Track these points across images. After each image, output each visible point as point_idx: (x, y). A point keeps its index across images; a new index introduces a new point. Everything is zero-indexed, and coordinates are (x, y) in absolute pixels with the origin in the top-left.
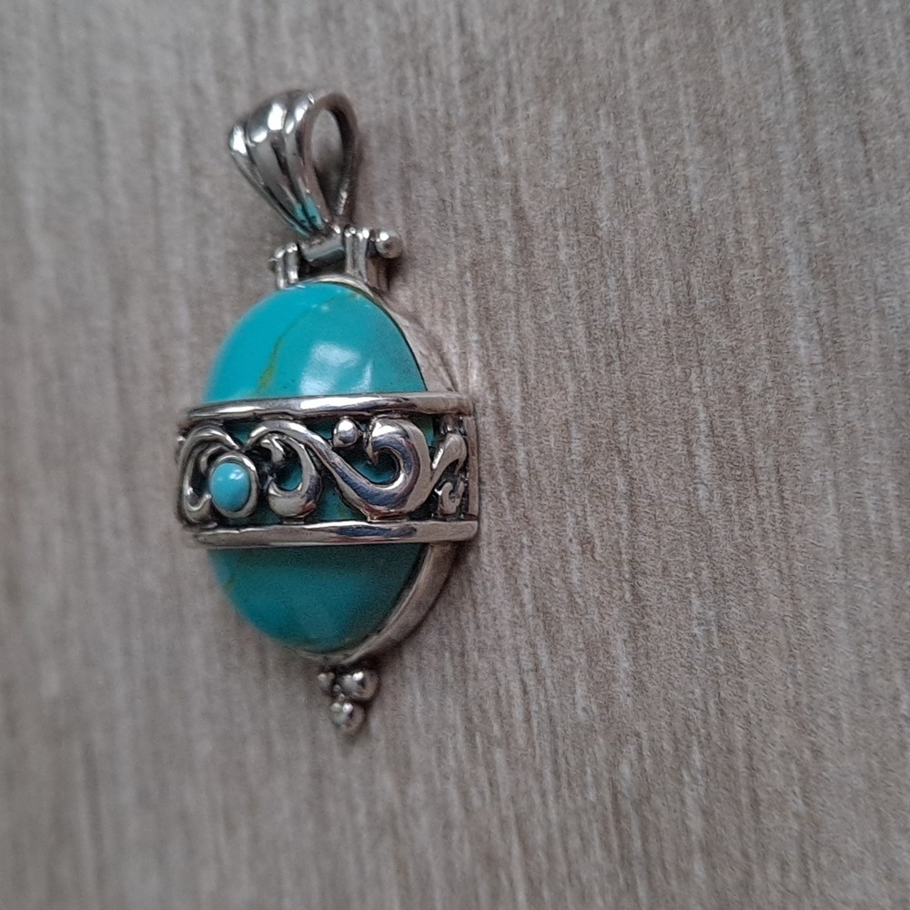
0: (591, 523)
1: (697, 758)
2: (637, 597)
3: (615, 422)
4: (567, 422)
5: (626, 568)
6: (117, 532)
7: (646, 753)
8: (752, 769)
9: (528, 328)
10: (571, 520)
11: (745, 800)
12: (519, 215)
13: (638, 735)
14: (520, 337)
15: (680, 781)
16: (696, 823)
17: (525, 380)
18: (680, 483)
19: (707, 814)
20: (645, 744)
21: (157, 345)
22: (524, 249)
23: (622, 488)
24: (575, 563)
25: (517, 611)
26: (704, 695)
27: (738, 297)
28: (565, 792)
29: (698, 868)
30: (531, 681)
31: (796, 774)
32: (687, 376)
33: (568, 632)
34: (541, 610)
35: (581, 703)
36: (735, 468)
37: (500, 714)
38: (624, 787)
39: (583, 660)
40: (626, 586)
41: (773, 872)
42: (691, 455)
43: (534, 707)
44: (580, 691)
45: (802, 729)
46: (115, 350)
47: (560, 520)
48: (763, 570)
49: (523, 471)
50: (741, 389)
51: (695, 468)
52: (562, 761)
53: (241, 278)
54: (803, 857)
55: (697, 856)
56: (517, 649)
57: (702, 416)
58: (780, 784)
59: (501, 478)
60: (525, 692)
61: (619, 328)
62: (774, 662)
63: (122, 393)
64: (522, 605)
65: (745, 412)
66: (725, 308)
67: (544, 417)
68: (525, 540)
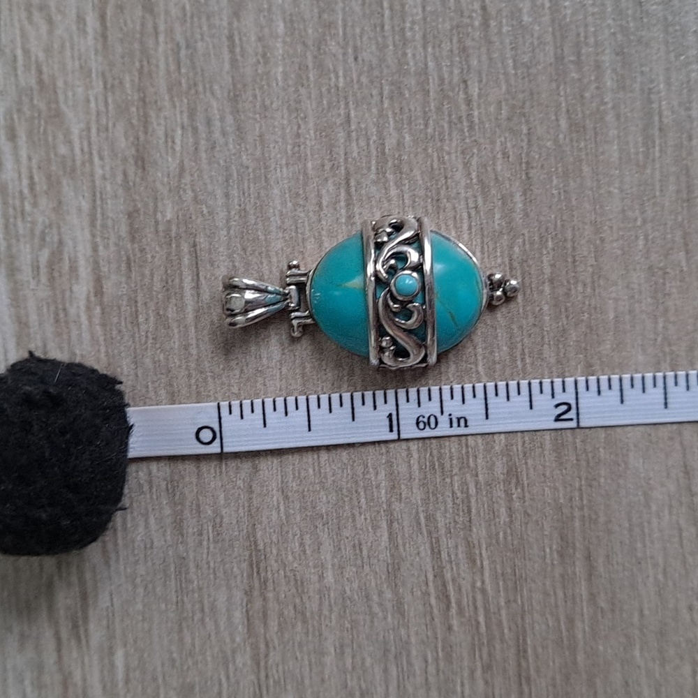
0: (509, 145)
1: (550, 244)
2: (528, 178)
3: (524, 103)
4: (500, 102)
5: (524, 165)
6: (224, 134)
7: (527, 243)
8: (574, 248)
9: (484, 57)
10: (498, 144)
11: (570, 260)
12: (484, 8)
13: (523, 234)
14: (479, 62)
15: (541, 254)
16: (547, 270)
17: (480, 81)
18: (552, 131)
19: (553, 266)
20: (527, 238)
21: (260, 39)
22: (486, 24)
23: (525, 131)
24: (499, 162)
25: (468, 181)
26: (556, 218)
27: (583, 58)
28: (486, 260)
29: (547, 288)
30: (473, 213)
31: (593, 250)
32: (558, 88)
33: (493, 192)
34: (481, 181)
35: (497, 222)
36: (576, 127)
37: (455, 227)
38: (515, 257)
39: (500, 203)
40: (523, 173)
41: (580, 288)
42: (557, 120)
43: (473, 224)
44: (497, 216)
45: (597, 231)
46: (230, 38)
47: (493, 143)
48: (586, 169)
49: (476, 120)
50: (582, 96)
51: (559, 126)
52: (486, 247)
53: (319, 13)
54: (593, 282)
55: (547, 284)
56: (467, 199)
57: (563, 105)
58: (586, 253)
59: (465, 124)
60: (470, 217)
61: (529, 64)
62: (587, 206)
63: (234, 61)
64: (472, 179)
65: (583, 105)
66: (578, 63)
67: (489, 99)
68: (475, 151)
